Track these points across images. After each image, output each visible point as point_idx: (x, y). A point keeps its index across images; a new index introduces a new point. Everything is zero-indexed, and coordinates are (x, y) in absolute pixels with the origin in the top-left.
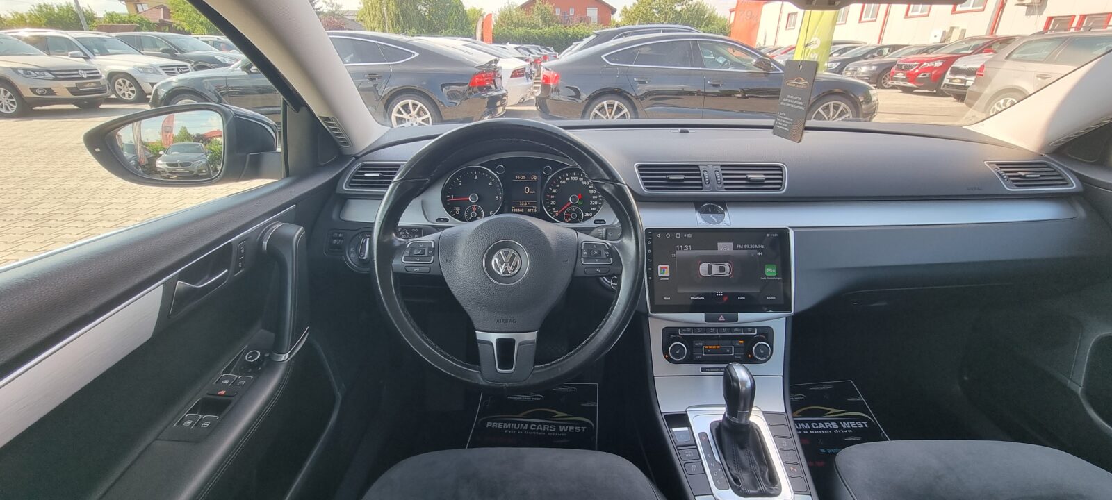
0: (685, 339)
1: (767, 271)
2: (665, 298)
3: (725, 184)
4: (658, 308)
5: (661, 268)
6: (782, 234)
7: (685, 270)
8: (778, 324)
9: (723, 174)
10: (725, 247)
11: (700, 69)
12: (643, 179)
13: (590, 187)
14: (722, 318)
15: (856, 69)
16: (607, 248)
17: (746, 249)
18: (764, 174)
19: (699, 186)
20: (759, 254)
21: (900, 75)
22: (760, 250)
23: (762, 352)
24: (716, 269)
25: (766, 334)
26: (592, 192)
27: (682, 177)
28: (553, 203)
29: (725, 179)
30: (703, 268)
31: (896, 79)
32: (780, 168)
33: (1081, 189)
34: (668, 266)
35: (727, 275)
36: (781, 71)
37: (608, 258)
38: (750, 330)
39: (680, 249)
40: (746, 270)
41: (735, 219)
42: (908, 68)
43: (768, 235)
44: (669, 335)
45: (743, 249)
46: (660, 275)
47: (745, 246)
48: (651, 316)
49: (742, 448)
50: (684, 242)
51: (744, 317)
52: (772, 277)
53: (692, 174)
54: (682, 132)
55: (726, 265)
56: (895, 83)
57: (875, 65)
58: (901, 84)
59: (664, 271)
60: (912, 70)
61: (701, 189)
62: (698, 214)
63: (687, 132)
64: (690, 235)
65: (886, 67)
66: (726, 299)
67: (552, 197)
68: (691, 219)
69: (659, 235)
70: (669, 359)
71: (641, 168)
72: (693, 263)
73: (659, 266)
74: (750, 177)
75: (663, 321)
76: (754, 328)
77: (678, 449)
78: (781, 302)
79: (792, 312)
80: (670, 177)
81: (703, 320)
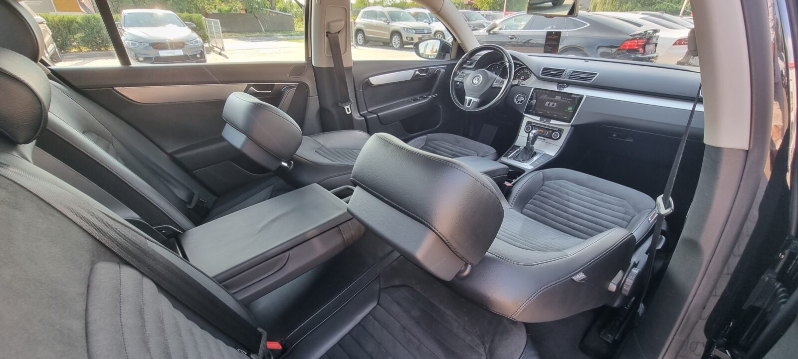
0: (532, 125)
1: (569, 108)
2: (530, 110)
3: (571, 77)
4: (526, 113)
6: (581, 97)
7: (540, 103)
8: (566, 127)
10: (558, 98)
12: (542, 72)
14: (545, 120)
16: (502, 80)
18: (588, 76)
19: (561, 77)
22: (569, 101)
23: (555, 135)
24: (551, 104)
25: (561, 131)
27: (556, 73)
29: (571, 75)
30: (547, 103)
32: (594, 74)
34: (536, 100)
35: (554, 107)
37: (500, 83)
38: (554, 128)
39: (543, 96)
40: (562, 107)
43: (575, 96)
45: (564, 99)
46: (532, 103)
47: (566, 99)
48: (525, 116)
50: (544, 94)
51: (552, 122)
52: (570, 111)
53: (559, 72)
55: (555, 104)
59: (534, 102)
62: (556, 86)
63: (588, 61)
64: (548, 92)
66: (550, 114)
68: (554, 87)
69: (538, 90)
70: (525, 131)
71: (544, 68)
72: (544, 101)
73: (533, 100)
74: (581, 76)
75: (528, 118)
76: (557, 128)
77: (510, 150)
78: (569, 119)
79: (571, 124)
80: (551, 72)
81: (539, 120)
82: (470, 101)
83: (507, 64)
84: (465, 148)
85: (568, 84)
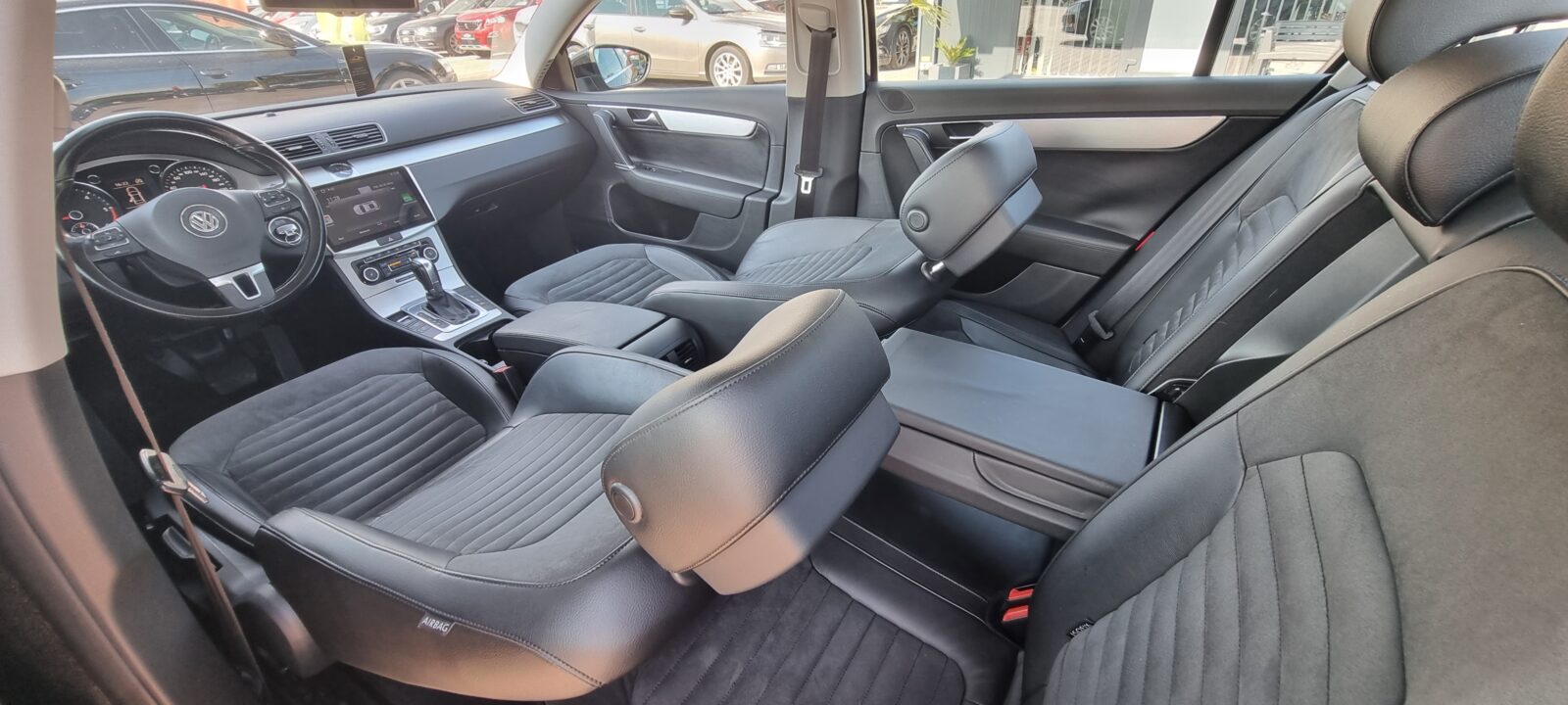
0: (372, 265)
1: (404, 198)
2: (340, 239)
3: (339, 145)
4: (338, 248)
6: (401, 171)
7: (343, 214)
8: (429, 231)
9: (334, 138)
10: (365, 190)
11: (173, 53)
14: (390, 239)
15: (412, 33)
17: (381, 187)
18: (364, 133)
19: (319, 151)
20: (393, 189)
21: (467, 36)
22: (391, 186)
23: (431, 254)
24: (367, 208)
25: (427, 241)
27: (300, 147)
29: (336, 142)
30: (357, 209)
31: (466, 42)
32: (374, 125)
33: (559, 106)
35: (377, 209)
36: (312, 46)
37: (284, 198)
38: (415, 243)
39: (332, 200)
40: (391, 202)
41: (360, 169)
42: (472, 27)
43: (391, 174)
44: (359, 266)
45: (379, 188)
47: (379, 186)
48: (333, 257)
49: (448, 306)
50: (330, 195)
51: (405, 234)
52: (410, 202)
53: (307, 143)
54: (269, 116)
55: (373, 203)
56: (467, 48)
57: (433, 25)
58: (474, 48)
60: (478, 29)
61: (321, 153)
62: (329, 172)
63: (274, 115)
64: (332, 189)
65: (448, 26)
66: (385, 225)
68: (326, 177)
70: (368, 283)
72: (347, 208)
74: (358, 136)
75: (345, 262)
76: (417, 241)
77: (407, 328)
78: (425, 216)
79: (436, 221)
80: (290, 149)
81: (378, 246)
82: (241, 281)
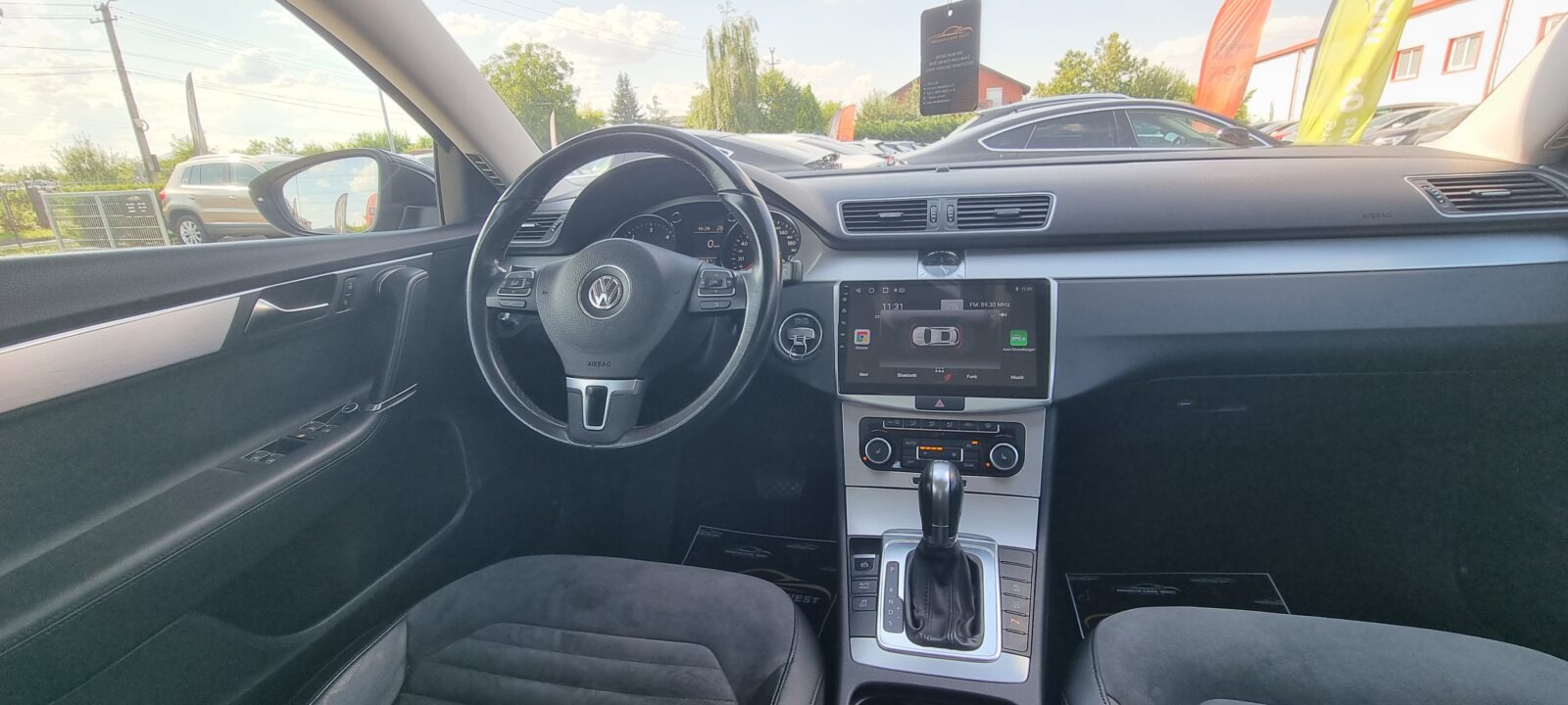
0: (889, 434)
1: (1013, 339)
2: (861, 374)
3: (959, 222)
4: (850, 388)
5: (858, 333)
6: (1041, 286)
7: (892, 339)
9: (959, 210)
10: (951, 305)
12: (846, 219)
13: (788, 237)
14: (940, 404)
16: (731, 276)
17: (984, 308)
18: (1021, 208)
19: (922, 226)
20: (1003, 315)
22: (1002, 309)
23: (1005, 458)
24: (936, 336)
25: (1014, 433)
26: (790, 243)
27: (898, 215)
28: (741, 259)
29: (959, 216)
30: (918, 334)
32: (1047, 199)
34: (868, 331)
35: (953, 344)
37: (730, 288)
38: (988, 426)
39: (887, 308)
40: (981, 337)
41: (972, 268)
43: (1017, 289)
44: (870, 428)
45: (979, 308)
46: (856, 342)
47: (982, 304)
48: (841, 401)
49: (942, 584)
50: (893, 299)
51: (972, 404)
52: (1021, 347)
53: (913, 211)
55: (952, 331)
59: (862, 338)
61: (924, 229)
62: (920, 266)
63: (947, 171)
64: (902, 290)
66: (948, 377)
67: (741, 251)
68: (911, 270)
69: (859, 291)
70: (867, 463)
71: (845, 207)
72: (904, 328)
73: (857, 331)
74: (1000, 212)
75: (857, 409)
76: (995, 424)
77: (852, 579)
78: (1033, 383)
79: (1050, 399)
80: (882, 215)
81: (913, 407)
82: (598, 395)
83: (734, 200)
84: (636, 629)
85: (962, 249)
